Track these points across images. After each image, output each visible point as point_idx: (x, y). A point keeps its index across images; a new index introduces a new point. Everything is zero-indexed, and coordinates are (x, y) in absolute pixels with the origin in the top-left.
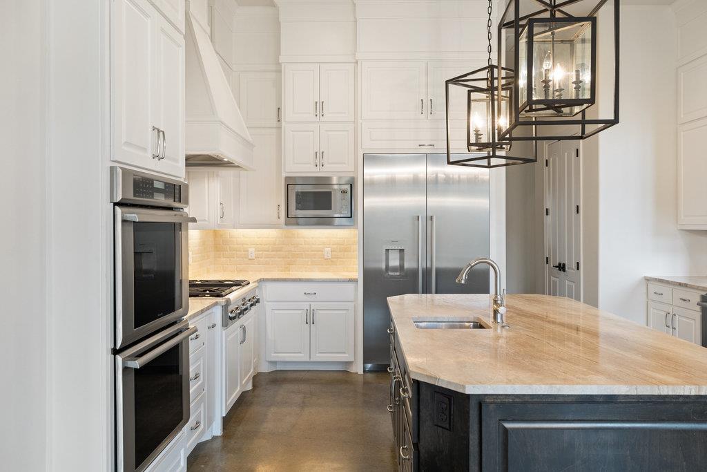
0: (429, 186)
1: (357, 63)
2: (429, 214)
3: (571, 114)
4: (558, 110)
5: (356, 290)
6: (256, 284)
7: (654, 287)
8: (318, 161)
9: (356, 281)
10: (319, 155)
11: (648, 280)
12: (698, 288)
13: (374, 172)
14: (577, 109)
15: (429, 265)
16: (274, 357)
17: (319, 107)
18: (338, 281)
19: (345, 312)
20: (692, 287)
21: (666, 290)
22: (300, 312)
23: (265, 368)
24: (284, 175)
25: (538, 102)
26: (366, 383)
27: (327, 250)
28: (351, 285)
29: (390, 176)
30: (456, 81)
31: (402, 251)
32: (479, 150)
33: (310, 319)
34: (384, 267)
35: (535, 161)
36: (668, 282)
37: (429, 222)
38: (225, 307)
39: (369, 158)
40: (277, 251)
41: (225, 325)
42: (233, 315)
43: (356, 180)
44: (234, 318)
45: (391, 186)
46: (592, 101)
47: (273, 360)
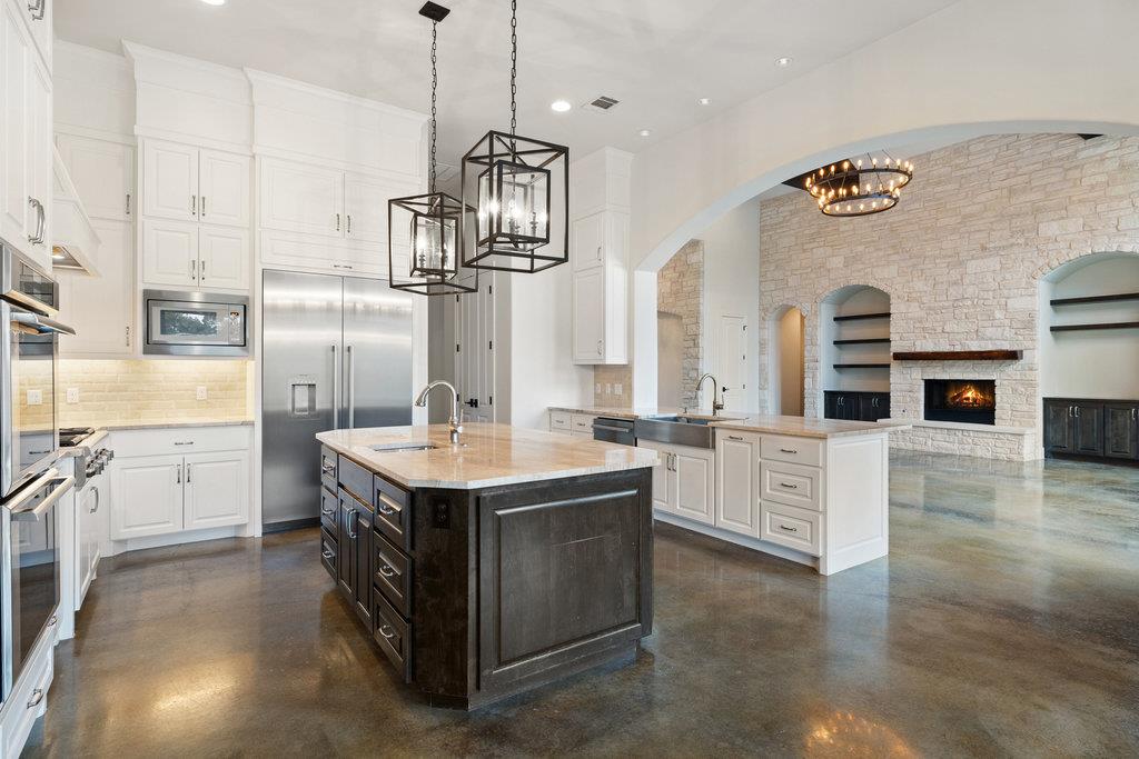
0: (346, 316)
1: (254, 157)
2: (346, 346)
3: (524, 250)
4: (516, 244)
5: (252, 435)
6: (104, 433)
7: (556, 416)
8: (196, 274)
9: (252, 424)
10: (198, 266)
11: (551, 410)
12: (591, 413)
13: (277, 295)
14: (529, 246)
15: (345, 405)
16: (124, 533)
17: (199, 204)
18: (227, 425)
19: (235, 463)
20: (587, 413)
21: (565, 417)
22: (168, 468)
23: (109, 551)
24: (141, 287)
25: (505, 235)
26: (265, 546)
27: (201, 388)
28: (245, 430)
29: (297, 302)
30: (399, 202)
31: (312, 386)
32: (422, 276)
33: (184, 477)
34: (290, 407)
35: (476, 291)
36: (568, 411)
37: (346, 353)
38: (78, 460)
39: (270, 276)
40: (118, 391)
41: (79, 485)
42: (90, 471)
43: (251, 300)
44: (93, 474)
45: (298, 314)
46: (546, 241)
47: (122, 537)
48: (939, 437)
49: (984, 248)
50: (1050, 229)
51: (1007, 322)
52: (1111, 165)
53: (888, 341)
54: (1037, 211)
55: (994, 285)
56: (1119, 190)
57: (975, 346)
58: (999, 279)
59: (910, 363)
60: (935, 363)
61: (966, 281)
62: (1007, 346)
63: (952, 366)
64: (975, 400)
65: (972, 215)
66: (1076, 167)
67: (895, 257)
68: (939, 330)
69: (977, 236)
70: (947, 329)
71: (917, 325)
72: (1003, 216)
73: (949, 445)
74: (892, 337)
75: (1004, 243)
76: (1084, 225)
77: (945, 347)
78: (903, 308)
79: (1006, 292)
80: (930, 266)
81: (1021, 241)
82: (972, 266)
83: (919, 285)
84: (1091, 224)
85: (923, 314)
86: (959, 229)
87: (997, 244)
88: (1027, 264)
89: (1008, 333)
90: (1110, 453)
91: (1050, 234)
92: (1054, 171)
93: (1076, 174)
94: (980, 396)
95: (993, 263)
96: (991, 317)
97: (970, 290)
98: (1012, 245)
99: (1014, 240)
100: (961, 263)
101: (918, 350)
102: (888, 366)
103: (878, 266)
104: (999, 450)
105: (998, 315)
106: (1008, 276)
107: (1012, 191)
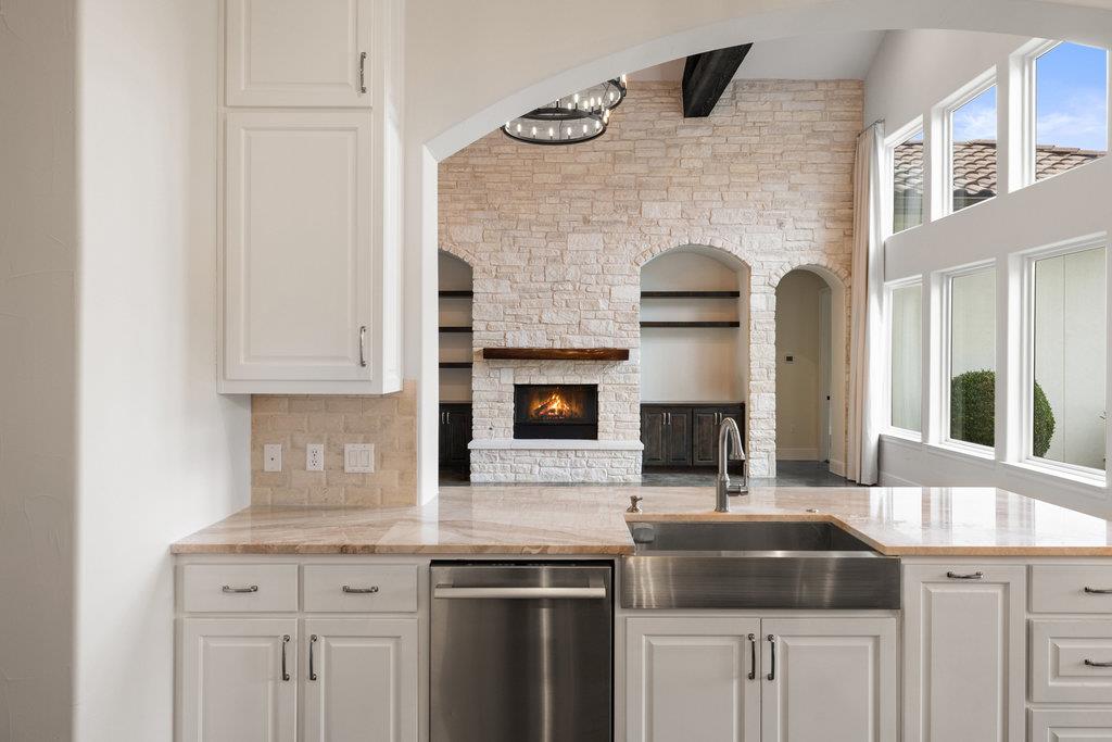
48: (548, 461)
49: (586, 221)
50: (653, 210)
51: (611, 314)
52: (706, 151)
53: (469, 330)
54: (640, 186)
55: (597, 268)
56: (710, 180)
57: (577, 342)
58: (602, 260)
59: (499, 363)
60: (531, 363)
61: (567, 259)
62: (610, 344)
63: (548, 368)
64: (561, 412)
65: (573, 177)
66: (676, 146)
67: (480, 215)
68: (536, 319)
69: (580, 204)
70: (545, 318)
71: (509, 311)
72: (607, 185)
73: (561, 471)
74: (476, 326)
75: (608, 219)
76: (682, 211)
77: (541, 343)
78: (490, 287)
79: (609, 277)
80: (524, 234)
81: (625, 219)
82: (575, 241)
83: (510, 257)
84: (689, 212)
85: (515, 296)
86: (559, 190)
87: (601, 218)
88: (630, 247)
89: (613, 327)
90: (697, 462)
91: (652, 216)
92: (656, 144)
93: (675, 153)
94: (566, 407)
95: (596, 240)
96: (594, 307)
97: (572, 270)
98: (616, 222)
99: (617, 217)
100: (561, 236)
101: (510, 345)
102: (469, 365)
103: (456, 223)
104: (615, 471)
105: (603, 304)
106: (611, 258)
107: (616, 158)
